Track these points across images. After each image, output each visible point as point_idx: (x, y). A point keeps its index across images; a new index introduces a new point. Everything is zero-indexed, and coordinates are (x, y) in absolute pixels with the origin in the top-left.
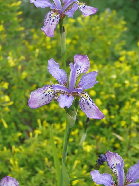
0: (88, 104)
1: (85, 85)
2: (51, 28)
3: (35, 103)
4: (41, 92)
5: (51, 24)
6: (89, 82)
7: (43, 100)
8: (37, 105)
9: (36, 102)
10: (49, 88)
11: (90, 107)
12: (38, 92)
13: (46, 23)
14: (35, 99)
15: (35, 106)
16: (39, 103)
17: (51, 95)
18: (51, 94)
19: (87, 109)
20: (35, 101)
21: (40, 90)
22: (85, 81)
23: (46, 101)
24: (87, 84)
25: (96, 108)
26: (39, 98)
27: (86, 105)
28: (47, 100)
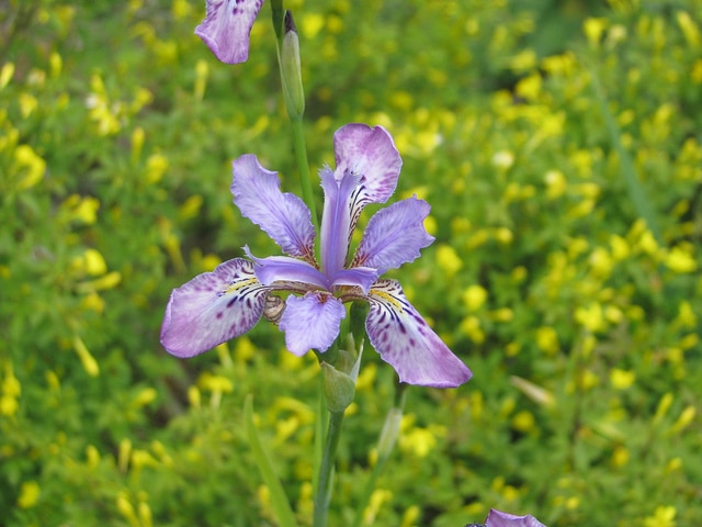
0: (403, 329)
1: (384, 252)
2: (233, 28)
3: (190, 337)
4: (210, 289)
5: (235, 11)
6: (401, 241)
7: (219, 322)
8: (199, 342)
9: (193, 331)
10: (243, 270)
11: (412, 342)
12: (198, 289)
13: (212, 8)
14: (190, 320)
15: (190, 345)
16: (206, 333)
17: (254, 300)
18: (251, 296)
19: (398, 350)
20: (190, 329)
21: (205, 281)
22: (386, 235)
23: (233, 327)
24: (392, 247)
25: (434, 343)
26: (204, 315)
27: (394, 335)
28: (236, 319)
